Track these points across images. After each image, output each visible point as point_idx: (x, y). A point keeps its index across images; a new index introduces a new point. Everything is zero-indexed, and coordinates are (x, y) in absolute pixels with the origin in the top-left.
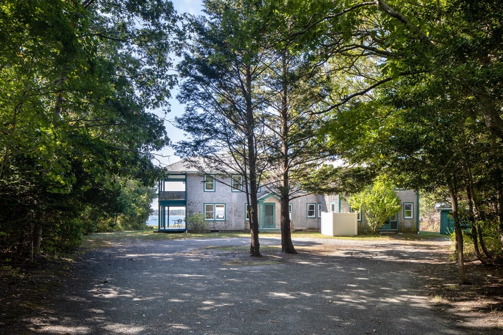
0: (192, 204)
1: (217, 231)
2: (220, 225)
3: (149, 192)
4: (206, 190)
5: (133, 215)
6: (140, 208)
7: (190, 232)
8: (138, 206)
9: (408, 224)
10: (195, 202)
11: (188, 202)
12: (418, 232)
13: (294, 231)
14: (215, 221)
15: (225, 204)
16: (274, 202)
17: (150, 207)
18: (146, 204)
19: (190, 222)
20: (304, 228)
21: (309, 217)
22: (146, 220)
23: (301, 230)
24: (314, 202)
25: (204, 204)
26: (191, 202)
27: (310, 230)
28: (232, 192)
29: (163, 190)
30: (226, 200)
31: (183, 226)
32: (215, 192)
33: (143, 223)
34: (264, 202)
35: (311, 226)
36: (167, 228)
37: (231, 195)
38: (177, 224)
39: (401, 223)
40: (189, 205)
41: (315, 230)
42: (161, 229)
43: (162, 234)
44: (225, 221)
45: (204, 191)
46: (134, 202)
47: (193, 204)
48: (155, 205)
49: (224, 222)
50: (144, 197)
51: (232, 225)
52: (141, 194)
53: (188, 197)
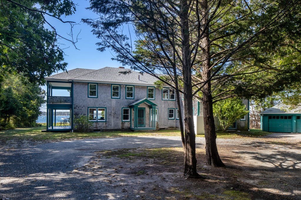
0: (77, 107)
1: (99, 130)
2: (102, 125)
3: (38, 98)
4: (89, 96)
5: (24, 116)
6: (30, 110)
7: (76, 131)
8: (28, 109)
9: (243, 124)
10: (80, 106)
11: (74, 106)
12: (249, 130)
13: (159, 129)
14: (97, 122)
15: (106, 108)
16: (144, 107)
17: (39, 110)
18: (36, 107)
19: (76, 123)
20: (166, 127)
21: (169, 118)
22: (36, 119)
23: (164, 129)
24: (173, 108)
25: (88, 107)
26: (77, 106)
27: (171, 129)
28: (112, 98)
29: (50, 96)
30: (107, 105)
31: (68, 126)
32: (97, 98)
33: (34, 122)
34: (138, 107)
35: (171, 126)
36: (54, 128)
37: (111, 101)
38: (62, 125)
39: (238, 123)
40: (75, 108)
41: (173, 129)
42: (49, 128)
43: (50, 134)
44: (106, 122)
45: (88, 97)
46: (25, 105)
47: (79, 107)
48: (44, 108)
49: (104, 123)
50: (34, 102)
51: (111, 125)
52: (31, 99)
53: (74, 101)
